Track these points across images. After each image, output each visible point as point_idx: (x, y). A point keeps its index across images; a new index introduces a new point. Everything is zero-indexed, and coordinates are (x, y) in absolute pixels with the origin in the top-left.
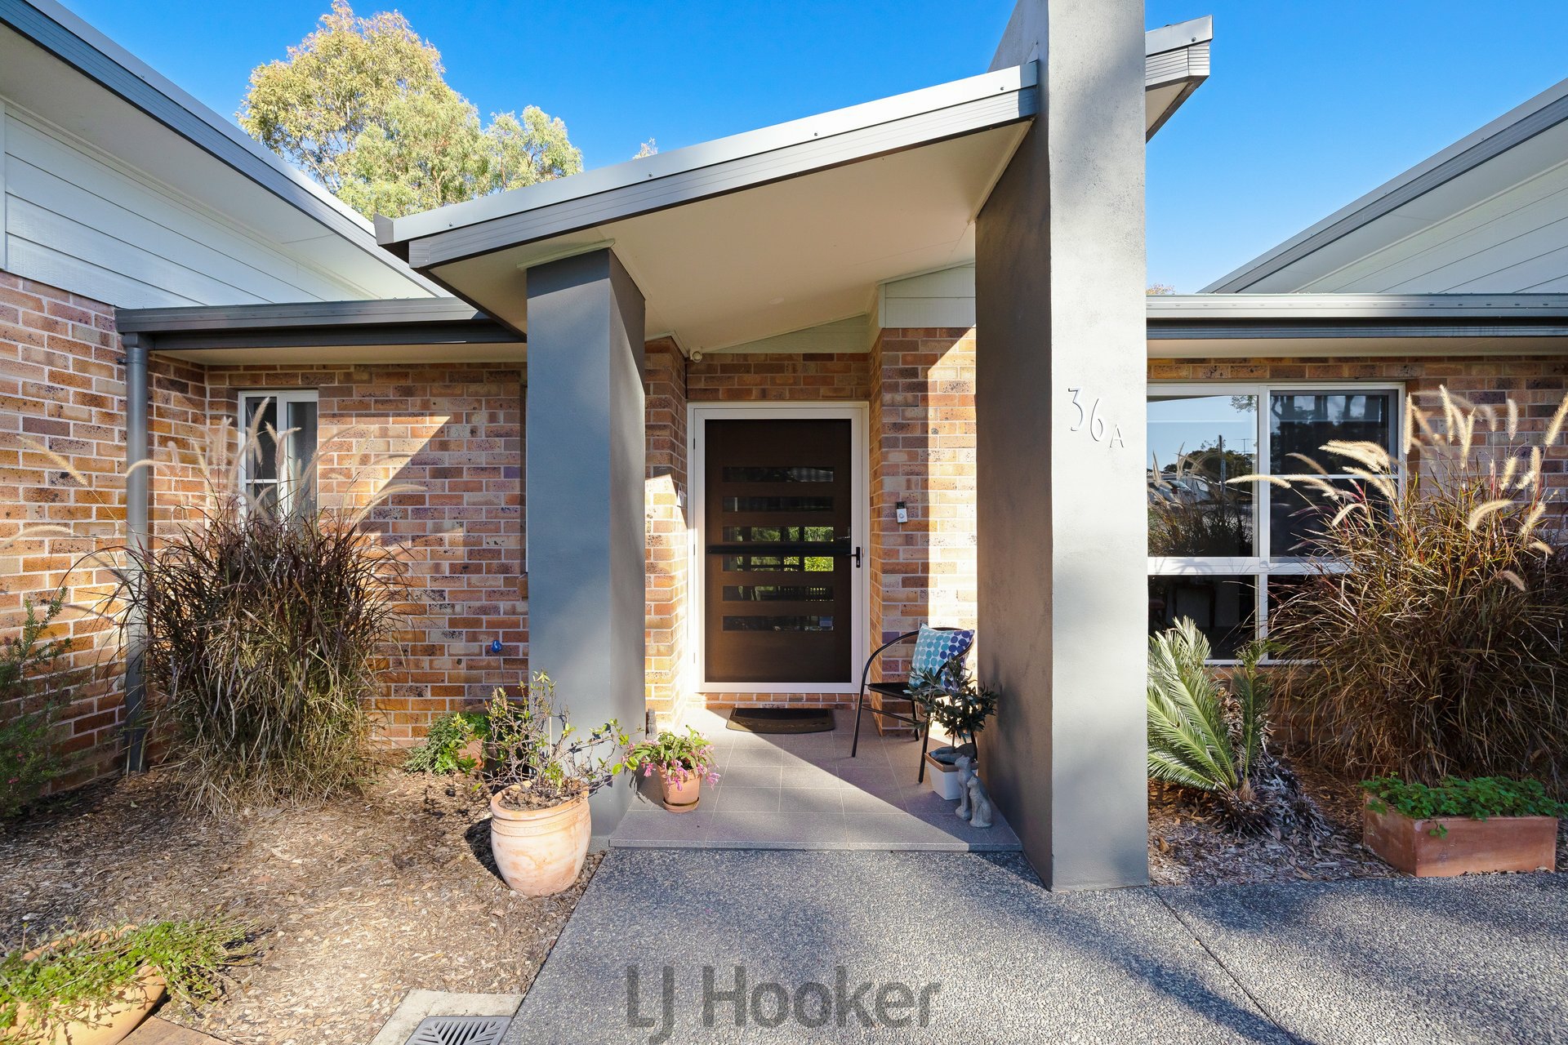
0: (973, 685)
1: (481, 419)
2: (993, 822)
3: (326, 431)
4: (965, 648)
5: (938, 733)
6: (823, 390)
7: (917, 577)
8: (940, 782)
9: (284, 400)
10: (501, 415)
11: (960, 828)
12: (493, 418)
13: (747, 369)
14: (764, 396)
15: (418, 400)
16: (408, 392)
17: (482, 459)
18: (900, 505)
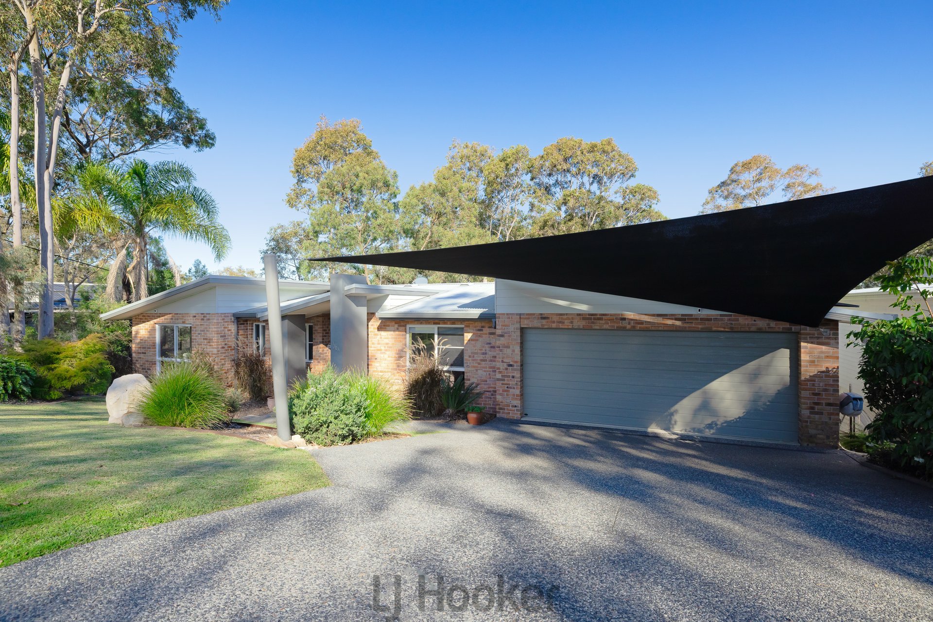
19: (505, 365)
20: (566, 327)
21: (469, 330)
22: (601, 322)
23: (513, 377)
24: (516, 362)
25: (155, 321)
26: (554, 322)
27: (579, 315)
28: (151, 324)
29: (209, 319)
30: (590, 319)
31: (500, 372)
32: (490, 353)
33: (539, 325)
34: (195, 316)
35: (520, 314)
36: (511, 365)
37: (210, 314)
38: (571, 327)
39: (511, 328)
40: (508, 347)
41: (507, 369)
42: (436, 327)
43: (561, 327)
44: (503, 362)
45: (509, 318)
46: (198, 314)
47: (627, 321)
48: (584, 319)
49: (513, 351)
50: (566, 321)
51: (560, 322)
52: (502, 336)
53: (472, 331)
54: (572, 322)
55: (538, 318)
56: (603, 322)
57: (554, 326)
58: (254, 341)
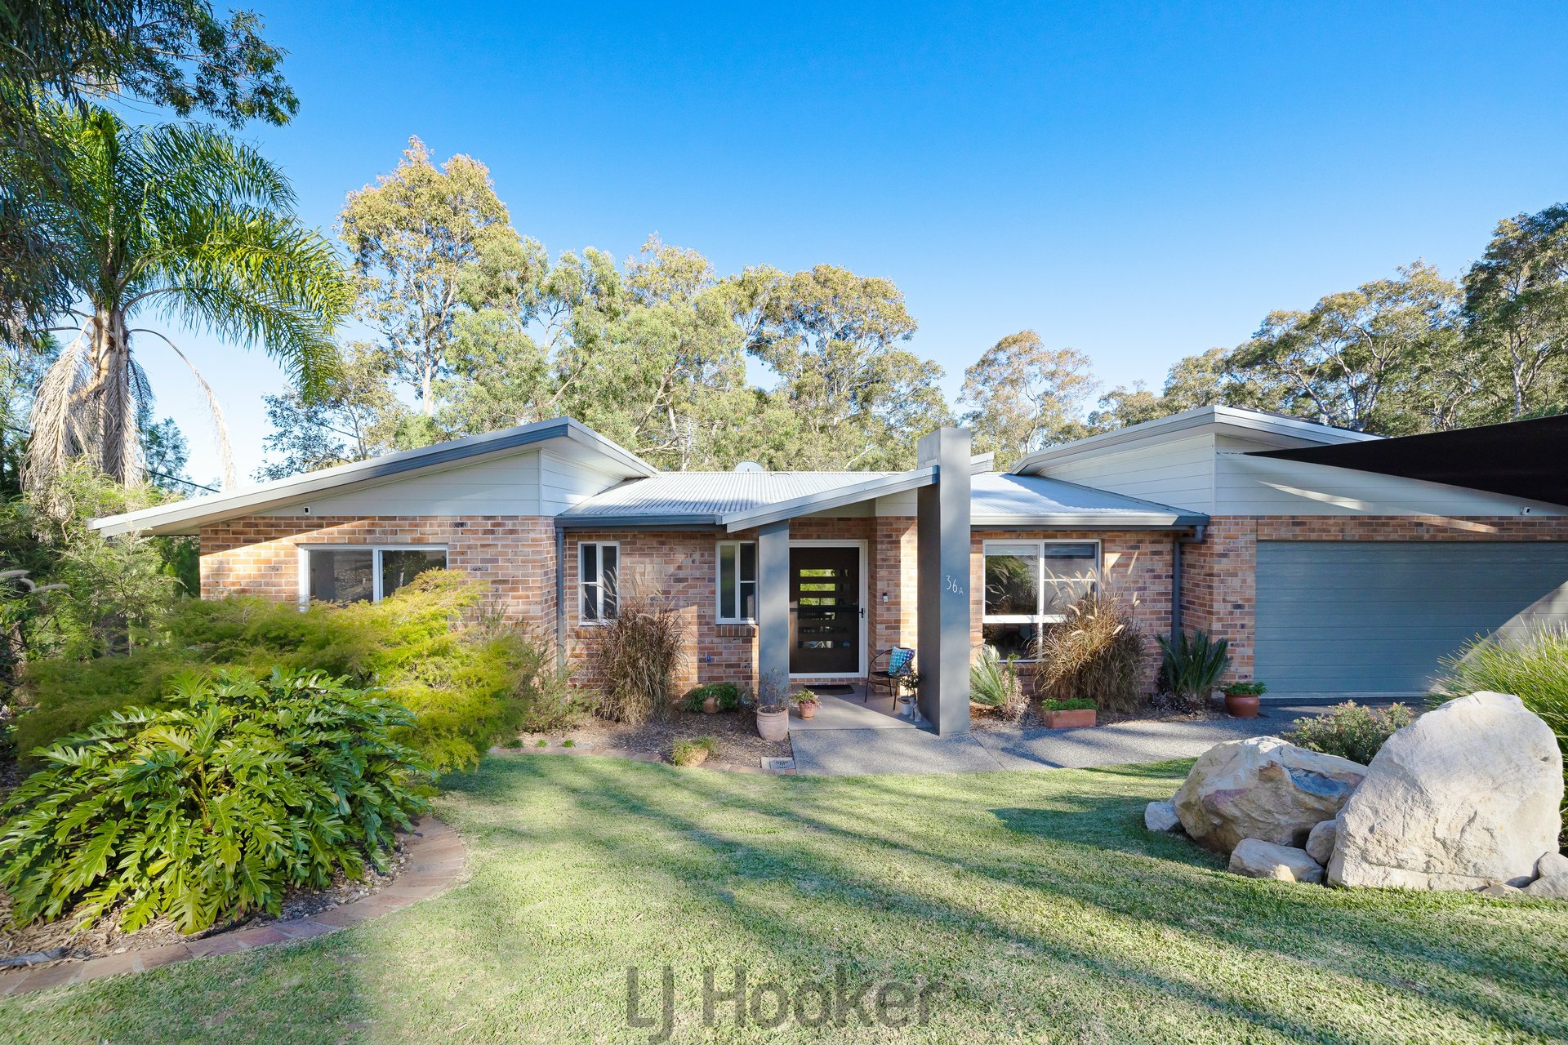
0: (916, 672)
1: (697, 556)
2: (922, 720)
3: (622, 561)
4: (911, 657)
5: (904, 691)
6: (847, 535)
7: (895, 625)
8: (903, 708)
9: (600, 546)
10: (706, 554)
11: (912, 722)
12: (702, 555)
13: (810, 525)
14: (819, 537)
15: (667, 547)
16: (663, 543)
17: (697, 574)
18: (885, 594)
19: (1229, 607)
20: (1333, 538)
21: (1114, 548)
22: (1387, 529)
23: (1243, 626)
24: (1248, 600)
25: (302, 537)
26: (1313, 530)
27: (1353, 518)
28: (285, 548)
29: (512, 532)
30: (1370, 524)
31: (1220, 620)
32: (1152, 587)
33: (1290, 536)
34: (462, 525)
35: (1257, 518)
36: (1239, 607)
37: (516, 517)
38: (1340, 538)
39: (1242, 541)
40: (1236, 575)
41: (1231, 613)
42: (1042, 543)
43: (1324, 538)
44: (1224, 601)
45: (1237, 524)
46: (470, 518)
47: (1425, 527)
48: (1362, 524)
49: (1244, 581)
50: (1333, 529)
51: (1324, 530)
52: (1224, 555)
53: (1120, 549)
54: (1342, 531)
55: (1288, 525)
56: (1391, 529)
57: (1314, 536)
58: (580, 582)
